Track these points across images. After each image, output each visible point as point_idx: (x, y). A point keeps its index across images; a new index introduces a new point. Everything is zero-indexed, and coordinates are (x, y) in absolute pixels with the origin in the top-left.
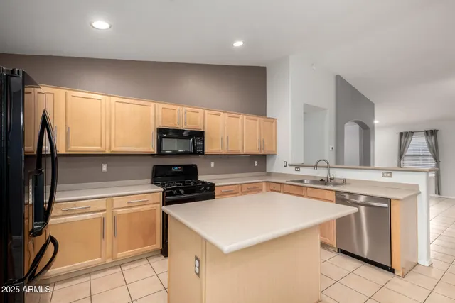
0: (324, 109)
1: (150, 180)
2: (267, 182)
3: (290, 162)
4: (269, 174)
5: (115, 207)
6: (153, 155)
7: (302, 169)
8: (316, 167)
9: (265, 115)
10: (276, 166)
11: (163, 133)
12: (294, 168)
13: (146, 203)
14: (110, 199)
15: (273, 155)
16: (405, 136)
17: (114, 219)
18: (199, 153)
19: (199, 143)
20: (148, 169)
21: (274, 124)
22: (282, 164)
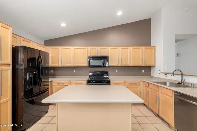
2: (143, 81)
3: (162, 71)
4: (152, 77)
7: (168, 75)
8: (173, 74)
10: (155, 73)
12: (164, 74)
15: (154, 67)
19: (106, 62)
21: (153, 49)
22: (158, 72)
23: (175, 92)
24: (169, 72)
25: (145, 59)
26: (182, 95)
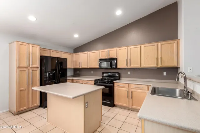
18: (114, 68)
19: (114, 63)
21: (175, 44)
25: (161, 58)
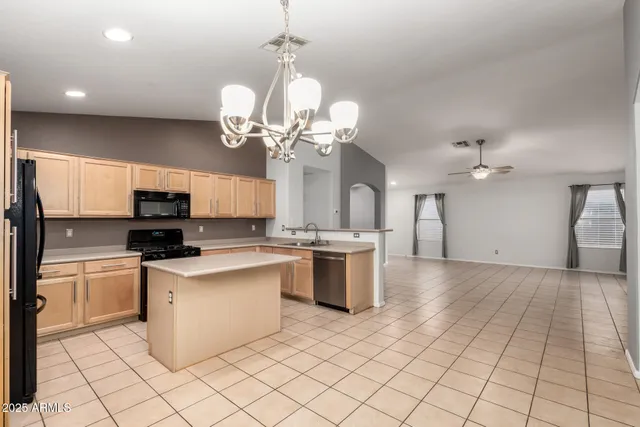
0: (327, 172)
1: (125, 247)
2: (261, 246)
3: (287, 226)
4: (268, 239)
5: (87, 271)
6: (129, 219)
7: (297, 232)
8: (306, 230)
9: (264, 176)
10: (276, 231)
11: (141, 196)
12: (290, 232)
13: (121, 268)
14: (81, 265)
15: (272, 218)
16: (419, 198)
17: (87, 284)
18: (184, 217)
19: (184, 206)
20: (123, 233)
21: (272, 186)
22: (281, 228)
23: (314, 251)
24: (296, 227)
26: (321, 253)
